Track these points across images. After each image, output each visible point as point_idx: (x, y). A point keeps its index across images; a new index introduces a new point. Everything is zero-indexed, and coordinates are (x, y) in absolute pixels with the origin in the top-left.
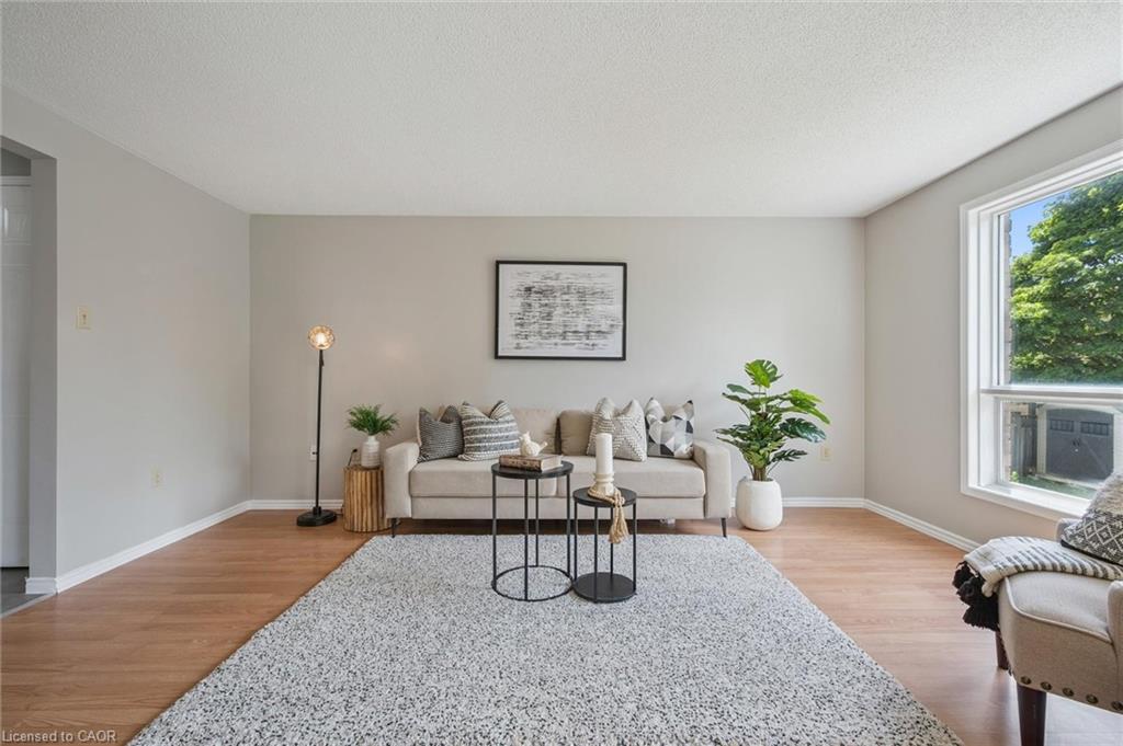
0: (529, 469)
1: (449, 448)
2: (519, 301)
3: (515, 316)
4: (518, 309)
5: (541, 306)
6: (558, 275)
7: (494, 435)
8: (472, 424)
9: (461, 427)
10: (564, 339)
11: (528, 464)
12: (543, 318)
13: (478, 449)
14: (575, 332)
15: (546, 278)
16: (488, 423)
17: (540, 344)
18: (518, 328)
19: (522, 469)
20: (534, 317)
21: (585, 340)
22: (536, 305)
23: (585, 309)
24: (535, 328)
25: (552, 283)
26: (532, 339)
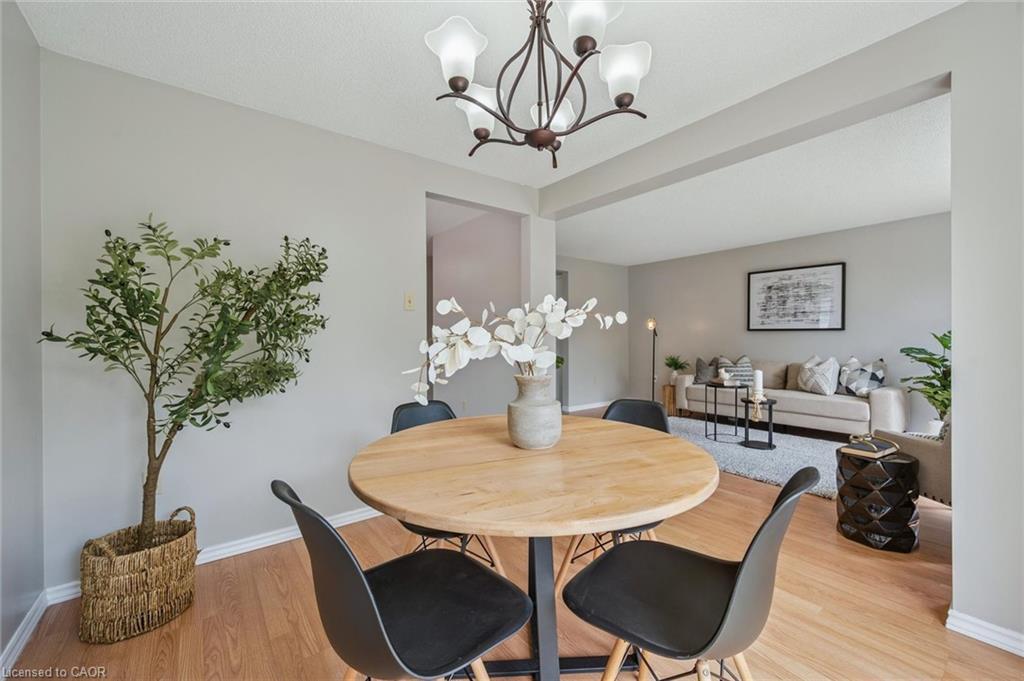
2: (764, 295)
3: (761, 305)
4: (763, 300)
5: (779, 297)
6: (791, 276)
10: (795, 317)
12: (780, 305)
14: (804, 312)
15: (782, 280)
17: (778, 321)
18: (763, 312)
20: (773, 304)
21: (811, 317)
22: (775, 297)
23: (811, 297)
24: (775, 311)
25: (788, 282)
26: (772, 318)
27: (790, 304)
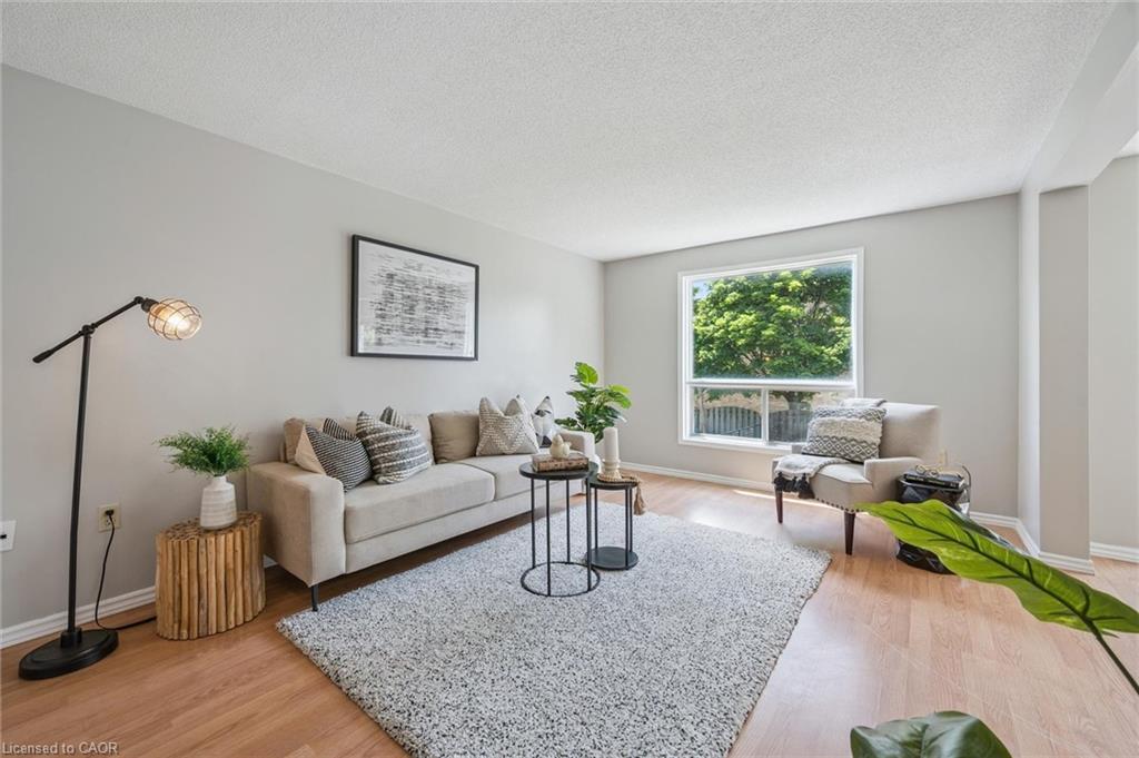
0: (574, 469)
1: (363, 472)
2: (380, 288)
3: (376, 306)
4: (379, 298)
5: (404, 297)
6: (420, 266)
7: (417, 447)
8: (380, 440)
9: (365, 444)
10: (426, 336)
11: (574, 464)
12: (405, 312)
13: (402, 467)
14: (436, 329)
15: (409, 267)
16: (406, 435)
17: (403, 340)
18: (379, 320)
19: (567, 469)
20: (396, 309)
21: (446, 338)
22: (398, 295)
23: (444, 306)
24: (398, 321)
25: (415, 273)
26: (394, 334)
27: (420, 313)
